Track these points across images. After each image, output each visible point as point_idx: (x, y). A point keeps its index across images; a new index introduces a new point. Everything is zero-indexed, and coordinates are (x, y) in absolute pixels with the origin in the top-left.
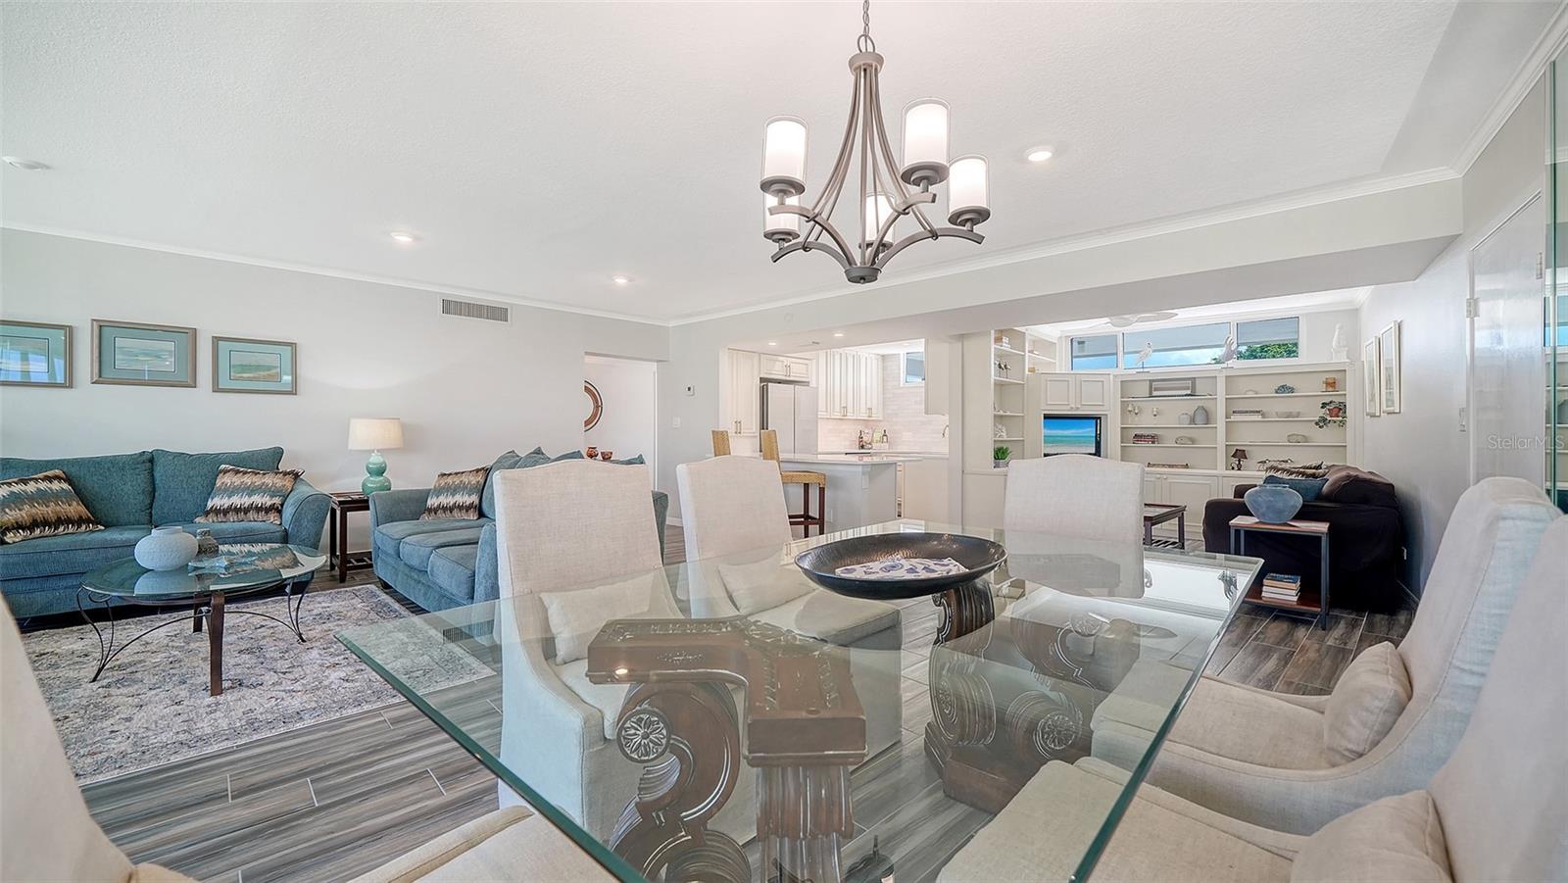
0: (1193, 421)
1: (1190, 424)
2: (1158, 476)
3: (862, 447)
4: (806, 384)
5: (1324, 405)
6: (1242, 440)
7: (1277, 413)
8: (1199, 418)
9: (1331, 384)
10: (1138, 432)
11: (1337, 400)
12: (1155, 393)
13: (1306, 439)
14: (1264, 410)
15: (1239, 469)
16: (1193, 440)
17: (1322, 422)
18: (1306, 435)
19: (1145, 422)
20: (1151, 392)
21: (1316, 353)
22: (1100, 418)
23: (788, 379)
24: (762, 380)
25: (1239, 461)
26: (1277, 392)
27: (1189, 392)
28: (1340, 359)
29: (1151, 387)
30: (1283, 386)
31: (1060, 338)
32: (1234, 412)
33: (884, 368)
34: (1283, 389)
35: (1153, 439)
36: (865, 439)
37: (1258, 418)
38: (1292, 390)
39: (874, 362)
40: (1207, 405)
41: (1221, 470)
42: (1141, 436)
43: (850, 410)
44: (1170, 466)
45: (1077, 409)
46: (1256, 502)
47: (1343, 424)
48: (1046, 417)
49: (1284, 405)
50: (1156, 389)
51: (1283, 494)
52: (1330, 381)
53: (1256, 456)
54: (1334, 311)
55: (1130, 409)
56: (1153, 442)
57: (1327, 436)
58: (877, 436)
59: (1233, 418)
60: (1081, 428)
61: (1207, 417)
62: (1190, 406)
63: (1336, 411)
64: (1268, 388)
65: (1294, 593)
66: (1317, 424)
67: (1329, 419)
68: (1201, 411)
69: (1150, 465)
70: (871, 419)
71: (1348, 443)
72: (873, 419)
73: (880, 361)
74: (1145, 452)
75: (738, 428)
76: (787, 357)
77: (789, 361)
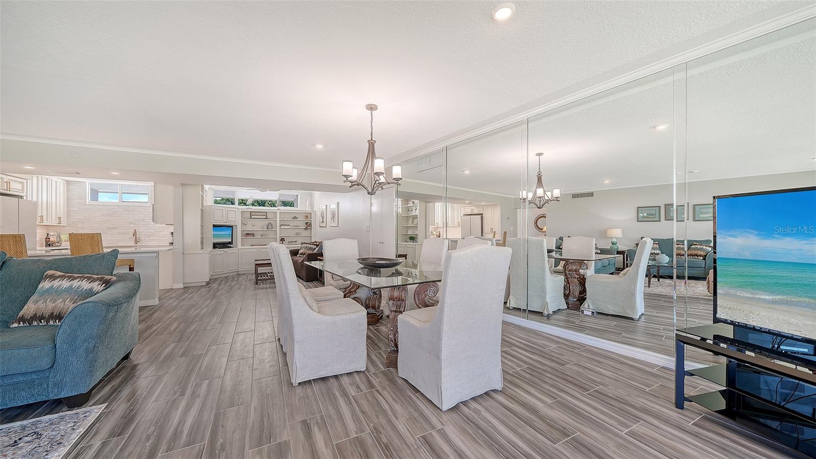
0: (267, 228)
3: (49, 245)
4: (21, 197)
5: (306, 224)
6: (283, 235)
7: (293, 226)
8: (270, 227)
9: (307, 217)
10: (248, 232)
11: (309, 222)
12: (252, 217)
14: (290, 225)
16: (267, 235)
17: (305, 229)
18: (301, 233)
19: (249, 228)
21: (302, 206)
22: (233, 227)
23: (8, 192)
25: (283, 242)
26: (293, 219)
27: (265, 217)
28: (308, 209)
29: (251, 214)
30: (294, 217)
32: (281, 225)
33: (68, 191)
35: (253, 235)
36: (52, 239)
37: (288, 227)
38: (297, 218)
39: (62, 185)
40: (272, 222)
42: (249, 234)
43: (45, 218)
44: (260, 245)
45: (225, 222)
47: (311, 229)
48: (214, 226)
49: (295, 223)
50: (253, 215)
53: (287, 240)
55: (244, 223)
57: (306, 233)
59: (282, 227)
60: (227, 231)
61: (273, 226)
62: (266, 222)
63: (308, 226)
64: (290, 217)
67: (307, 228)
68: (271, 224)
69: (252, 245)
70: (60, 225)
71: (312, 235)
72: (62, 225)
73: (66, 185)
74: (250, 240)
76: (6, 175)
77: (8, 179)
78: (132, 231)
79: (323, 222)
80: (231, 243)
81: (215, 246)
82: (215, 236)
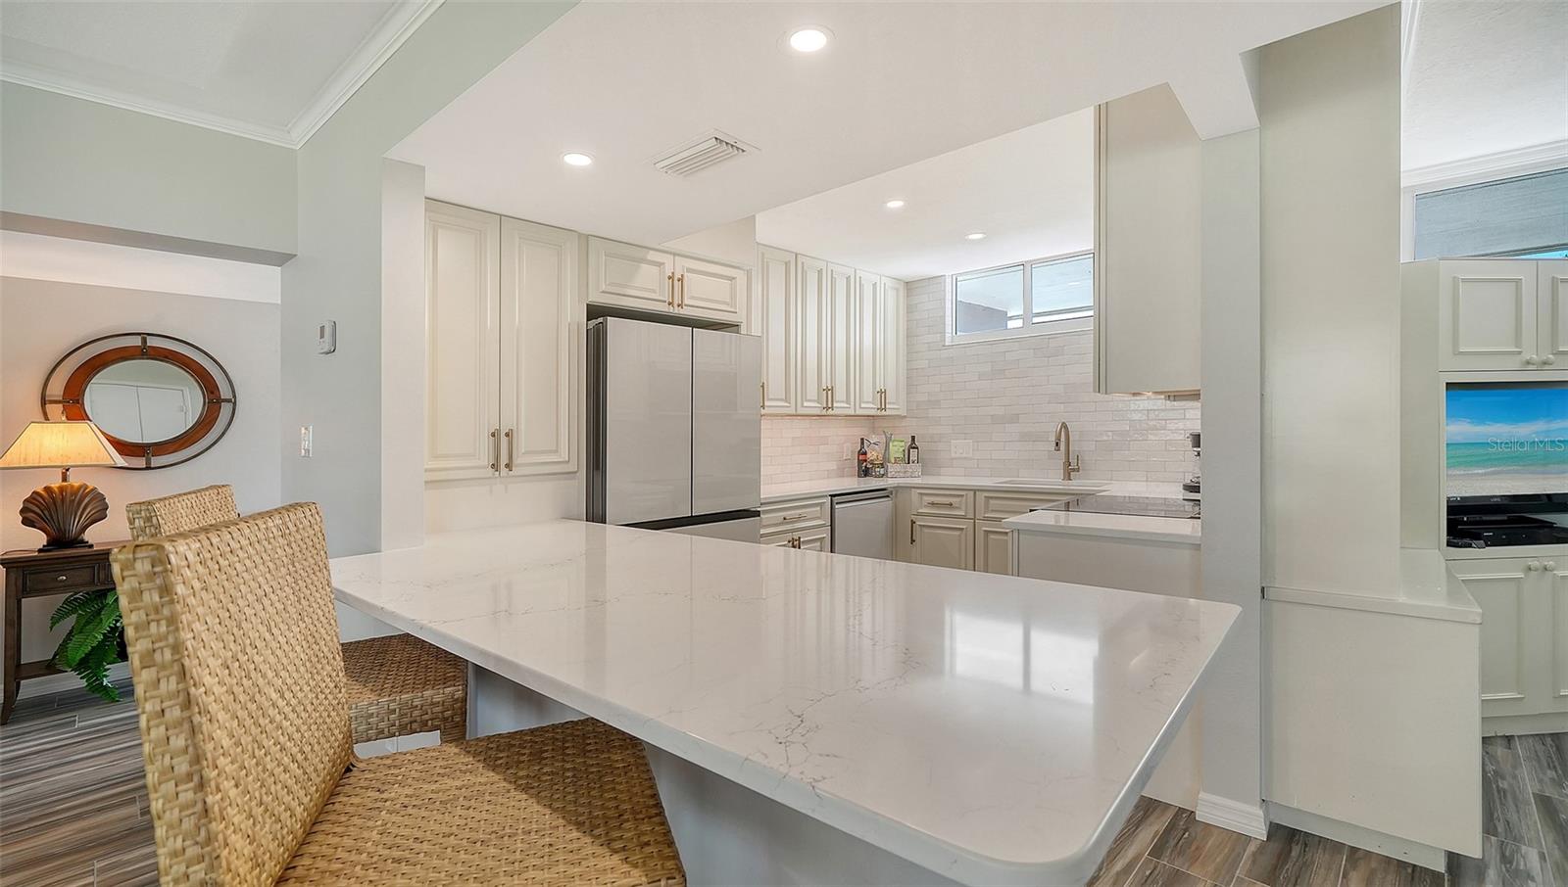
3: (865, 472)
4: (728, 326)
23: (676, 311)
24: (595, 312)
33: (910, 309)
36: (872, 455)
39: (891, 294)
43: (840, 394)
45: (1542, 366)
58: (897, 449)
70: (883, 412)
72: (888, 412)
73: (902, 293)
75: (502, 450)
76: (675, 254)
77: (680, 266)
78: (1053, 428)
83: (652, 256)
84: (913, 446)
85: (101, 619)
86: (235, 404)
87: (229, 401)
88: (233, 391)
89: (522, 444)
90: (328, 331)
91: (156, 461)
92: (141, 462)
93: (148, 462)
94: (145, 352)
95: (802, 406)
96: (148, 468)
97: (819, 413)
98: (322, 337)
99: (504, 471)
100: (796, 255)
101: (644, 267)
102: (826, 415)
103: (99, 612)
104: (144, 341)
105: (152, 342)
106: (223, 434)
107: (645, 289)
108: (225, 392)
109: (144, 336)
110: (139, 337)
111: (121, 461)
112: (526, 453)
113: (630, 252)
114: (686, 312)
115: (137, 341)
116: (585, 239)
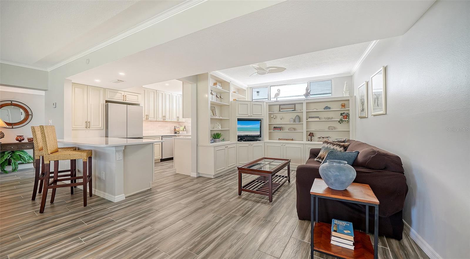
0: (294, 121)
1: (293, 123)
2: (282, 144)
3: (176, 133)
4: (137, 105)
5: (341, 114)
6: (312, 129)
7: (324, 118)
8: (297, 120)
9: (343, 106)
10: (275, 126)
11: (346, 112)
12: (281, 110)
13: (335, 128)
14: (320, 117)
15: (311, 141)
16: (295, 129)
17: (341, 121)
18: (334, 126)
19: (277, 122)
20: (280, 110)
21: (338, 93)
22: (261, 120)
24: (107, 102)
25: (311, 137)
26: (324, 109)
27: (293, 109)
28: (347, 95)
29: (280, 107)
30: (327, 107)
31: (248, 88)
32: (309, 117)
34: (327, 108)
35: (280, 129)
36: (177, 129)
37: (317, 120)
38: (330, 108)
40: (300, 114)
41: (305, 141)
43: (167, 117)
44: (287, 140)
45: (251, 116)
46: (327, 175)
47: (348, 122)
48: (239, 120)
49: (327, 114)
50: (282, 109)
51: (344, 170)
52: (343, 104)
53: (317, 135)
54: (343, 77)
55: (272, 116)
56: (280, 130)
57: (341, 127)
58: (182, 128)
59: (310, 120)
60: (254, 125)
61: (300, 119)
62: (293, 115)
63: (345, 117)
64: (321, 108)
65: (352, 243)
66: (339, 122)
67: (343, 120)
68: (297, 117)
69: (279, 139)
70: (178, 121)
71: (351, 130)
74: (278, 134)
75: (88, 125)
76: (124, 91)
77: (126, 94)
79: (363, 110)
80: (260, 136)
81: (241, 138)
82: (240, 129)
83: (119, 92)
84: (185, 128)
85: (4, 157)
86: (32, 116)
87: (31, 115)
88: (32, 113)
89: (92, 124)
90: (54, 104)
91: (14, 127)
92: (11, 127)
93: (12, 127)
94: (12, 104)
95: (158, 119)
96: (12, 128)
97: (162, 120)
98: (53, 105)
99: (88, 128)
100: (156, 90)
101: (118, 93)
102: (164, 121)
103: (3, 156)
104: (12, 102)
105: (13, 102)
106: (30, 121)
107: (118, 97)
108: (30, 113)
109: (11, 101)
110: (10, 101)
111: (8, 127)
112: (93, 125)
113: (115, 91)
114: (126, 102)
115: (10, 102)
116: (105, 89)
